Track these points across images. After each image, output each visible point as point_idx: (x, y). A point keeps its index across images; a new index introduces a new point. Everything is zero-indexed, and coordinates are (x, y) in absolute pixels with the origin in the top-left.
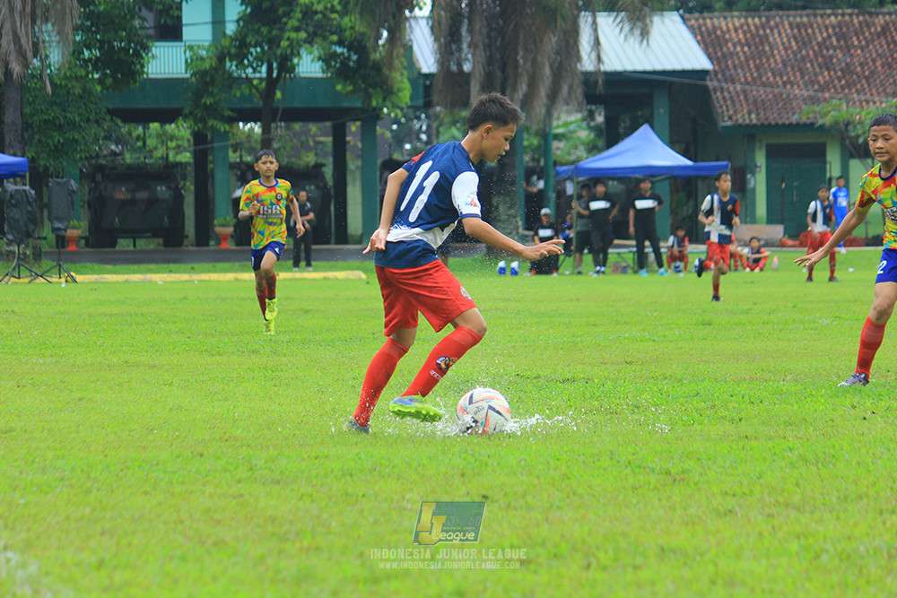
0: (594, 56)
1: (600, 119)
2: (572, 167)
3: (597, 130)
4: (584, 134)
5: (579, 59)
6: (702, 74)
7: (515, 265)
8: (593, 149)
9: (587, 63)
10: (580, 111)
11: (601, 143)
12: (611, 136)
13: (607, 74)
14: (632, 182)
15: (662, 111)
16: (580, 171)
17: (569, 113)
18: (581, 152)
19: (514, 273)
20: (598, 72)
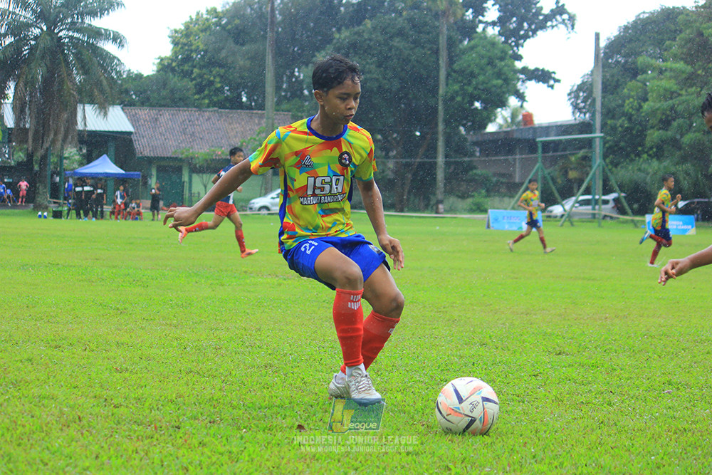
0: (83, 123)
1: (84, 151)
2: (72, 172)
3: (83, 156)
4: (77, 158)
5: (77, 124)
6: (130, 133)
7: (45, 214)
8: (81, 164)
9: (80, 126)
10: (76, 147)
11: (85, 161)
12: (89, 159)
13: (88, 131)
14: (98, 180)
15: (112, 150)
16: (76, 174)
17: (71, 148)
18: (75, 165)
19: (45, 217)
20: (84, 131)
